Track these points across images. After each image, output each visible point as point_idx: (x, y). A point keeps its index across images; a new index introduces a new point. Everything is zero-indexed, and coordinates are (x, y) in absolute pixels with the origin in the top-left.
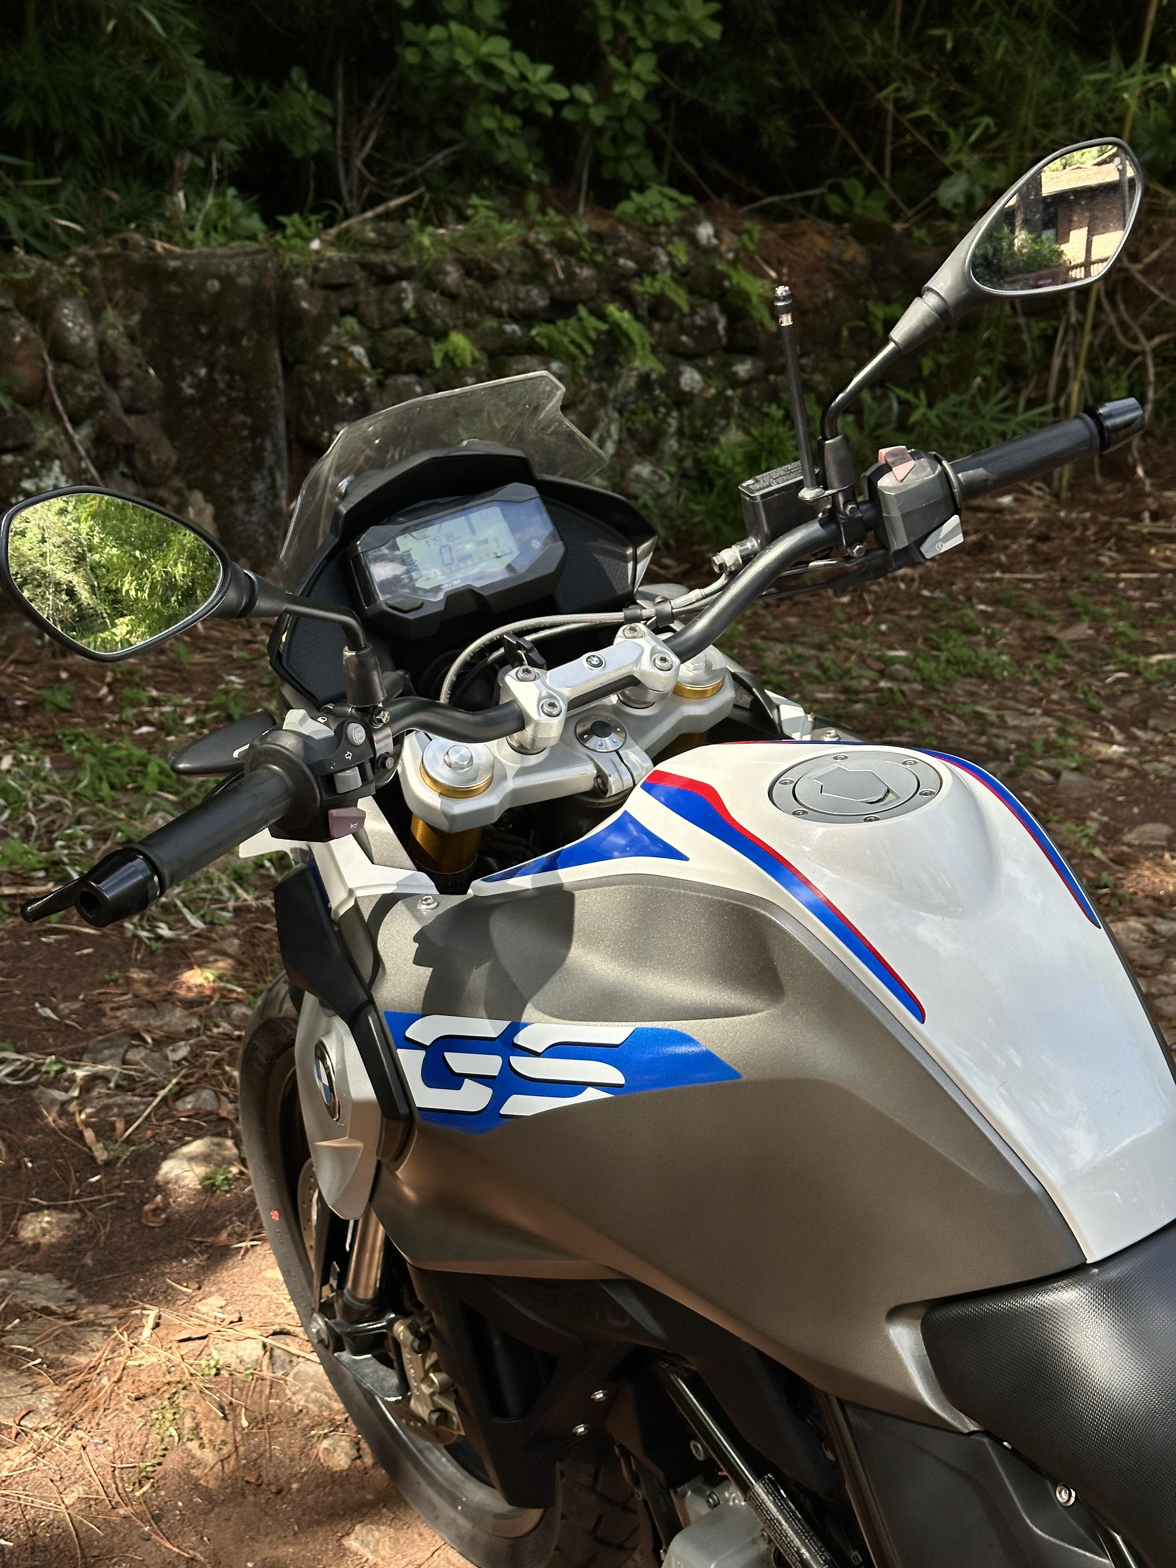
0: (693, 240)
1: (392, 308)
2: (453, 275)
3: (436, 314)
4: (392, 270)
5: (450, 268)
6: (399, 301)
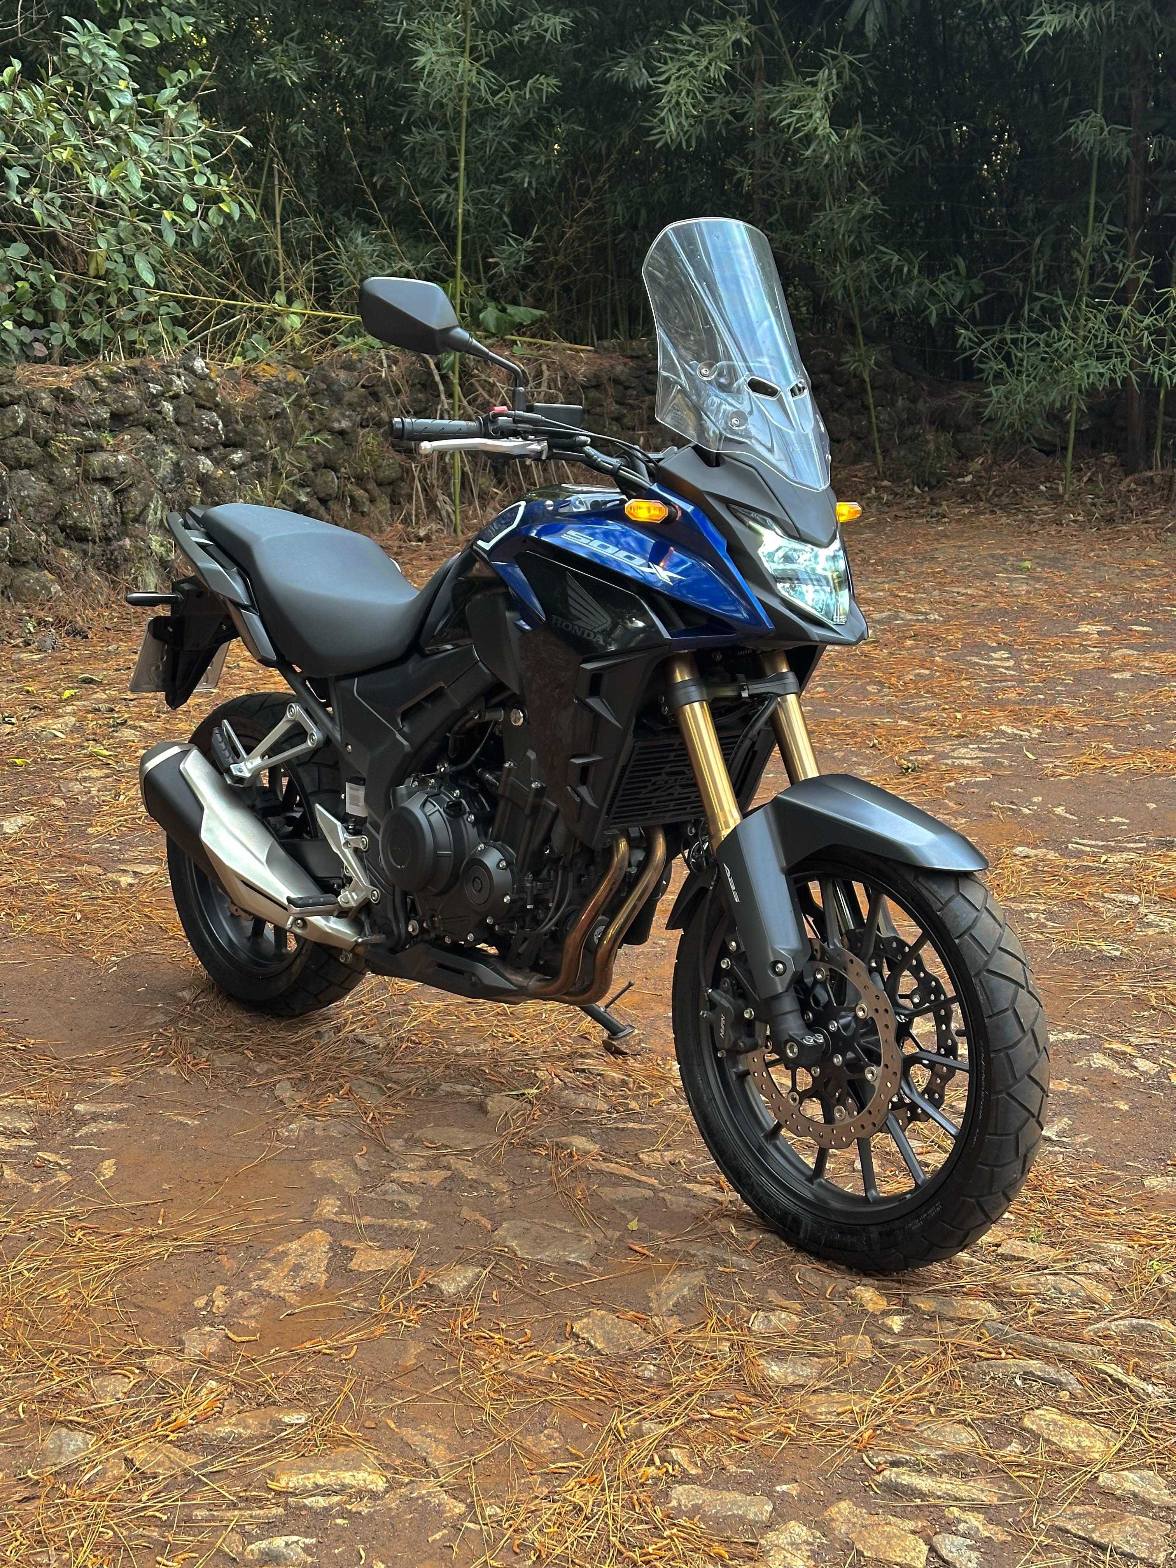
0: (191, 371)
1: (10, 424)
2: (46, 401)
3: (39, 425)
4: (7, 398)
5: (43, 395)
6: (14, 419)
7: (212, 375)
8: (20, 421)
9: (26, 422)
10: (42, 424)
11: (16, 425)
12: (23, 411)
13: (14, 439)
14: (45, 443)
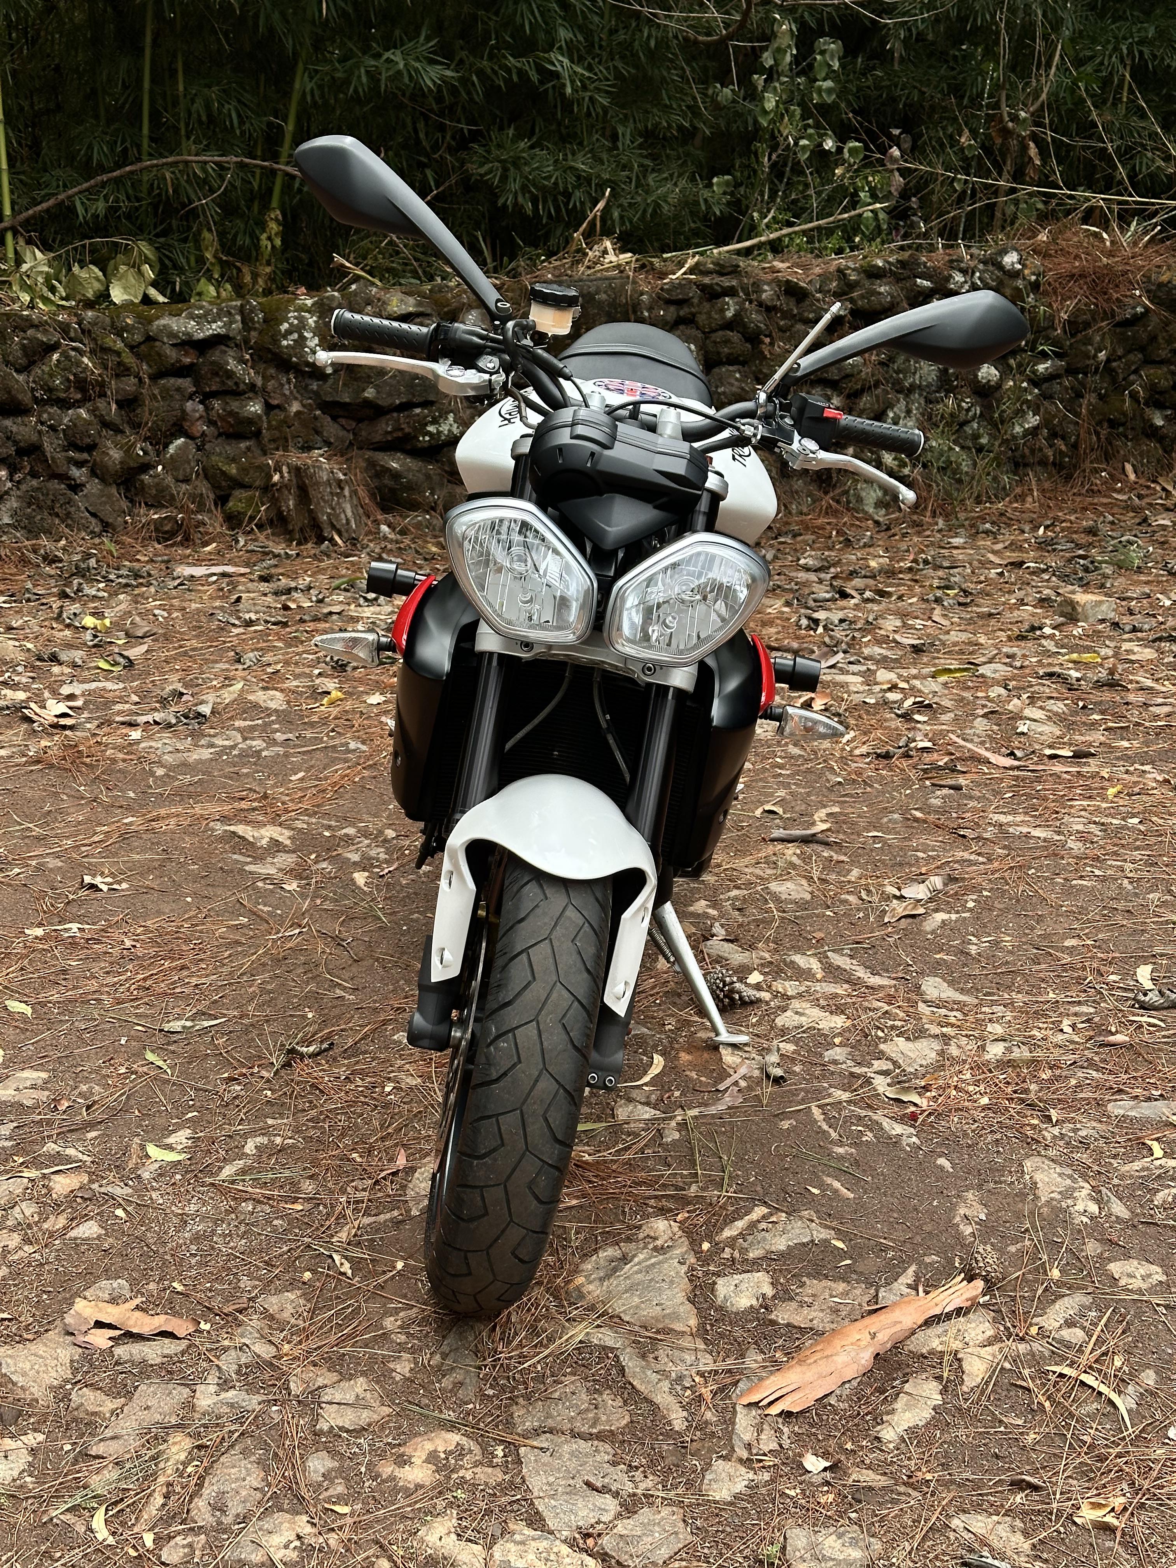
7: (1026, 272)
8: (729, 314)
9: (737, 315)
10: (756, 318)
11: (724, 317)
12: (736, 303)
13: (720, 333)
14: (753, 338)
